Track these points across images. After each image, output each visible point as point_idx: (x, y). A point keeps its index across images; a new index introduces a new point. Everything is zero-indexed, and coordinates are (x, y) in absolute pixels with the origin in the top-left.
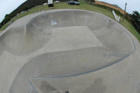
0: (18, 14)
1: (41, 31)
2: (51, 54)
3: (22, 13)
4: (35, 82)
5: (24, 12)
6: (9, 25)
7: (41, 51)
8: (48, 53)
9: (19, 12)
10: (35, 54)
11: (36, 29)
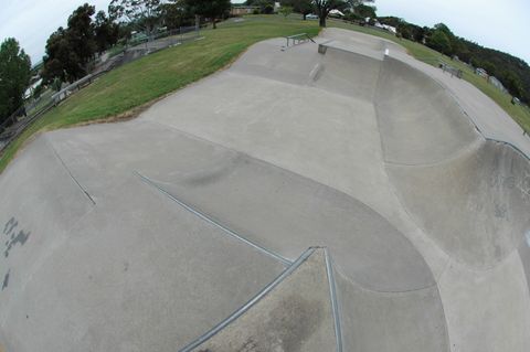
0: (482, 73)
1: (499, 214)
2: (433, 298)
3: (494, 81)
4: (313, 274)
5: (502, 87)
6: (441, 66)
7: (435, 254)
8: (435, 284)
9: (490, 72)
10: (418, 234)
11: (495, 189)
